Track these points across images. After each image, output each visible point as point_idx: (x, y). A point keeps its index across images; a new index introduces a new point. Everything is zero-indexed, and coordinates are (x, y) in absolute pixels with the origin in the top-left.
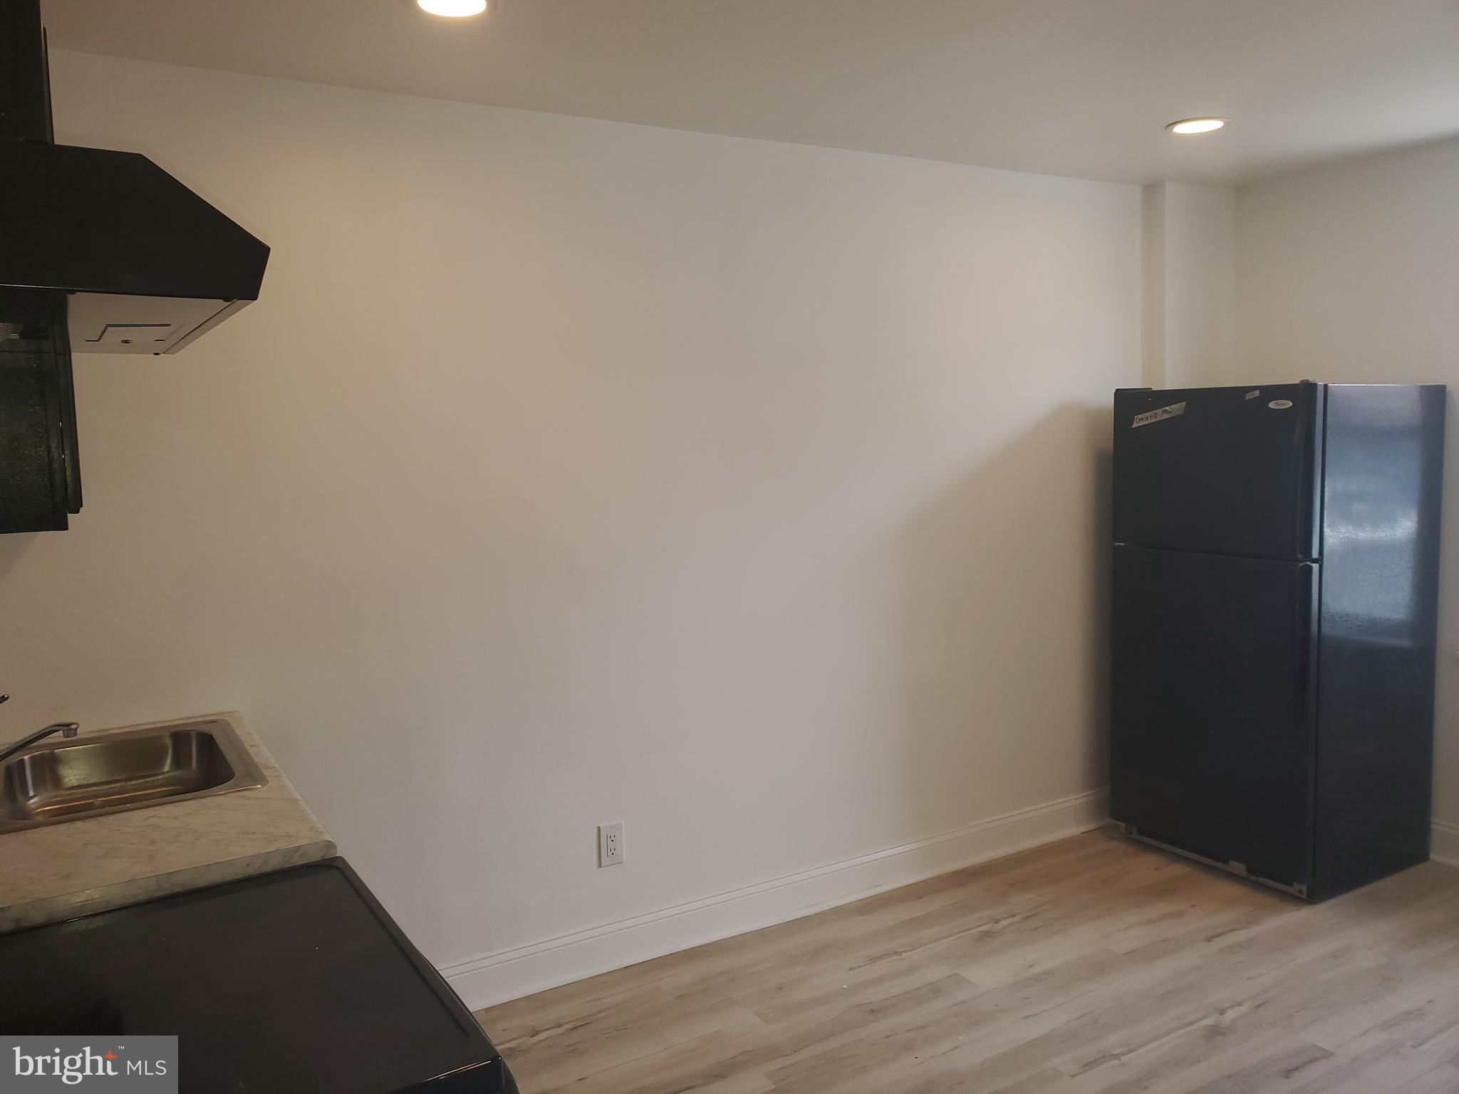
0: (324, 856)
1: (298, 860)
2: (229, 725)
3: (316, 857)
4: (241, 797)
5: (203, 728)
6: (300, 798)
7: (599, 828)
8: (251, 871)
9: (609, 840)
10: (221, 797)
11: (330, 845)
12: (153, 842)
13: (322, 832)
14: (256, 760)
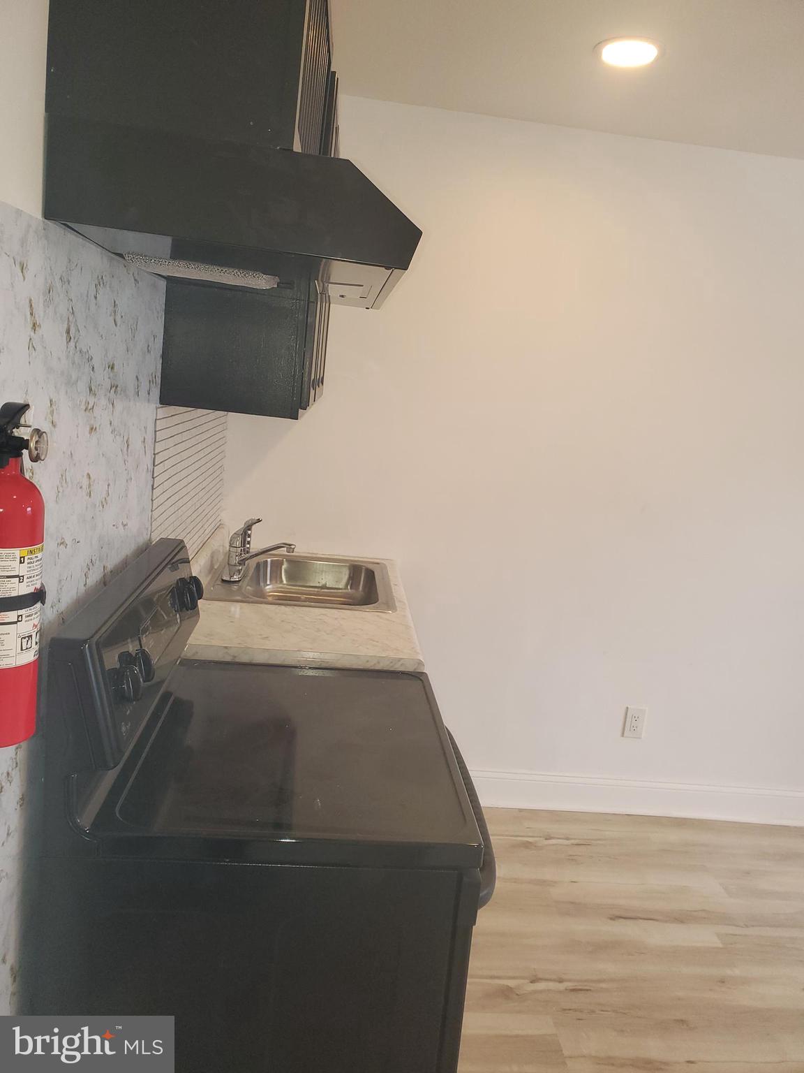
0: (415, 669)
1: (398, 667)
2: (386, 567)
3: (410, 669)
4: (378, 616)
5: (371, 567)
6: (412, 625)
7: (627, 708)
8: (369, 666)
9: (634, 720)
10: (366, 613)
11: (420, 663)
12: (318, 630)
13: (418, 653)
14: (394, 594)
